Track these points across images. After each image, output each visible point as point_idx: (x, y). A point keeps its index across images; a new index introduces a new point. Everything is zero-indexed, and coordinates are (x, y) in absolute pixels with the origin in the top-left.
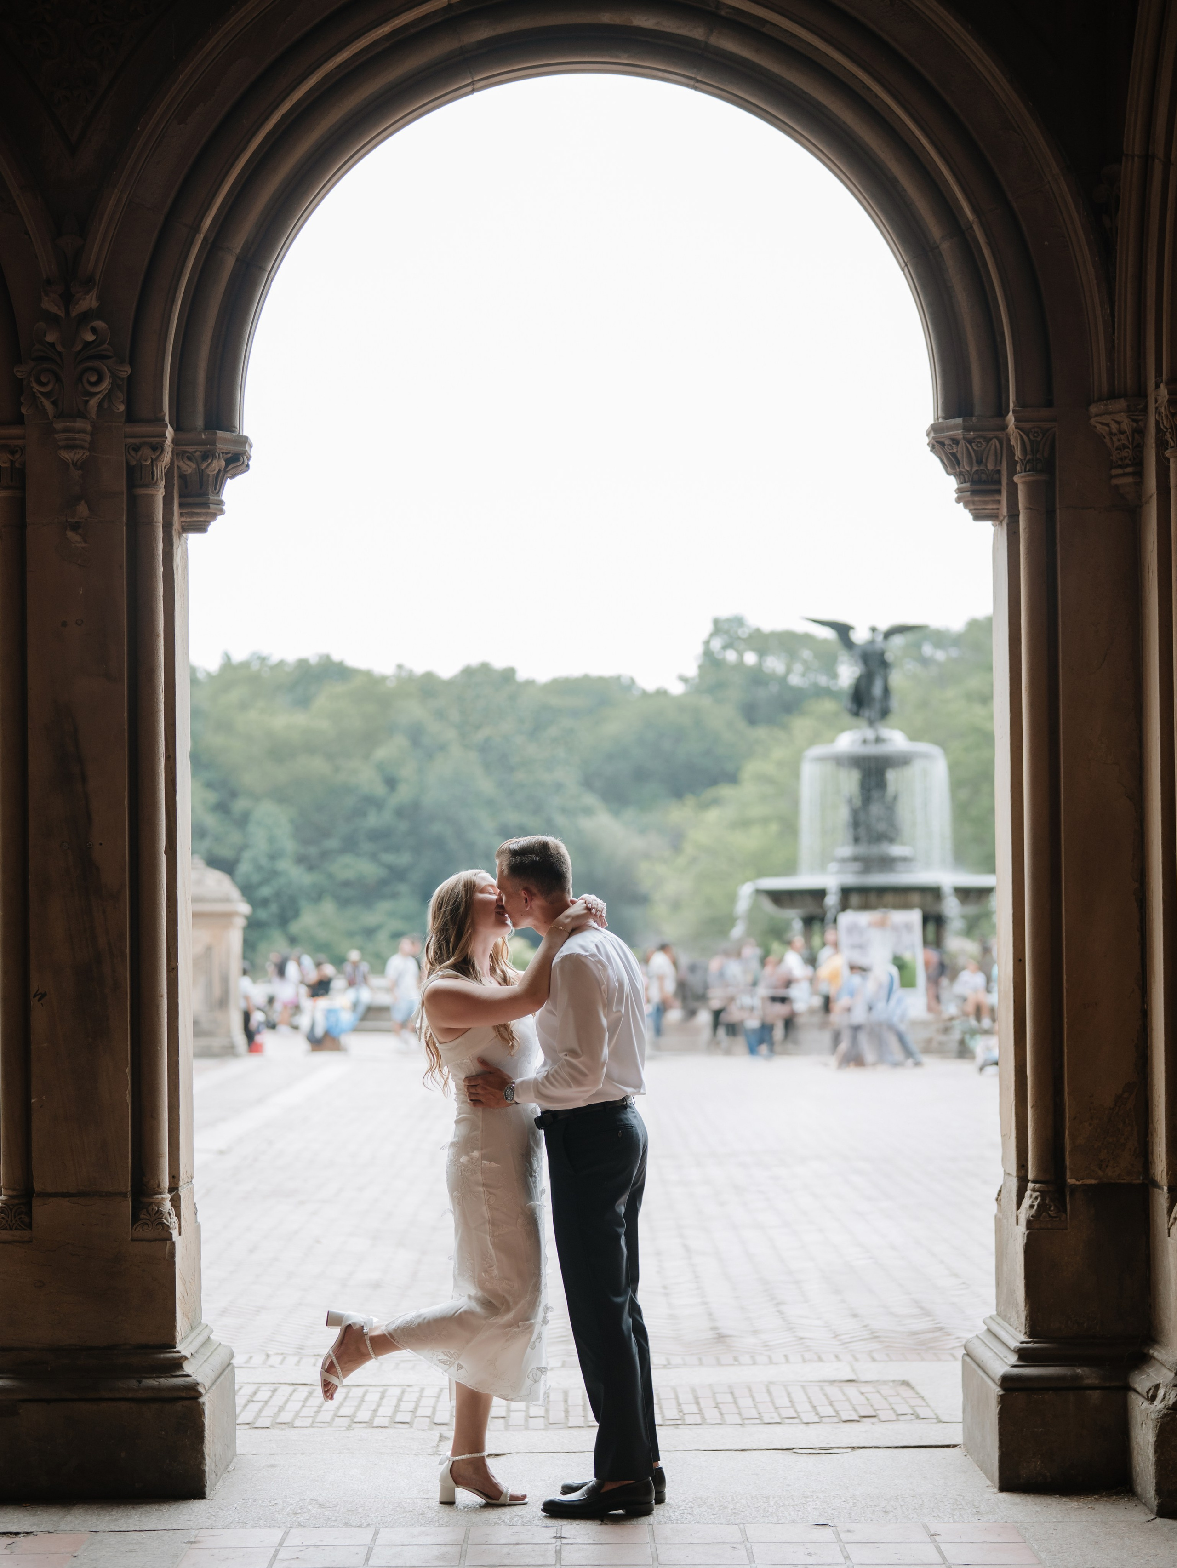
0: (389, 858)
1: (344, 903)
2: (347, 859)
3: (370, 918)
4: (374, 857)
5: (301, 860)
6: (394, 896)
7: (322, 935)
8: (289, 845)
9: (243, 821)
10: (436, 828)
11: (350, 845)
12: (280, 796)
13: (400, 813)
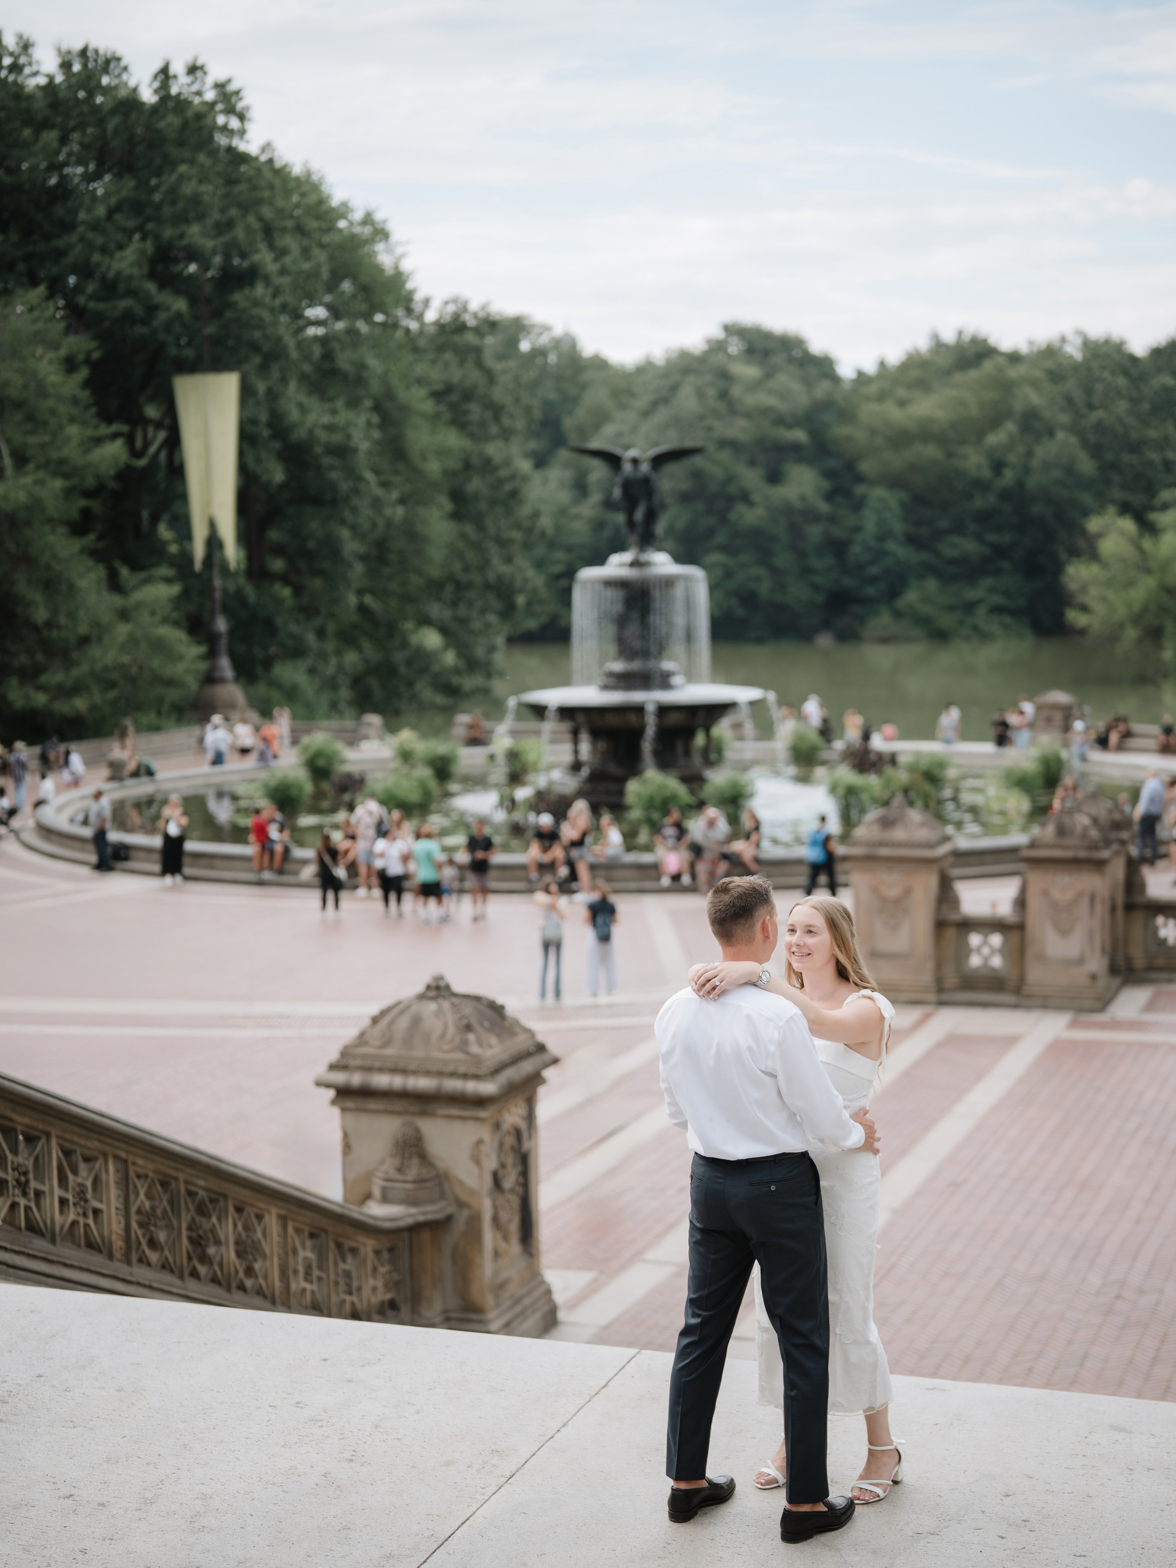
0: (992, 537)
1: (945, 578)
2: (955, 539)
3: (972, 594)
4: (979, 537)
5: (911, 540)
6: (998, 572)
7: (925, 610)
8: (898, 527)
9: (858, 505)
10: (1037, 509)
11: (958, 528)
12: (894, 482)
13: (1005, 495)
